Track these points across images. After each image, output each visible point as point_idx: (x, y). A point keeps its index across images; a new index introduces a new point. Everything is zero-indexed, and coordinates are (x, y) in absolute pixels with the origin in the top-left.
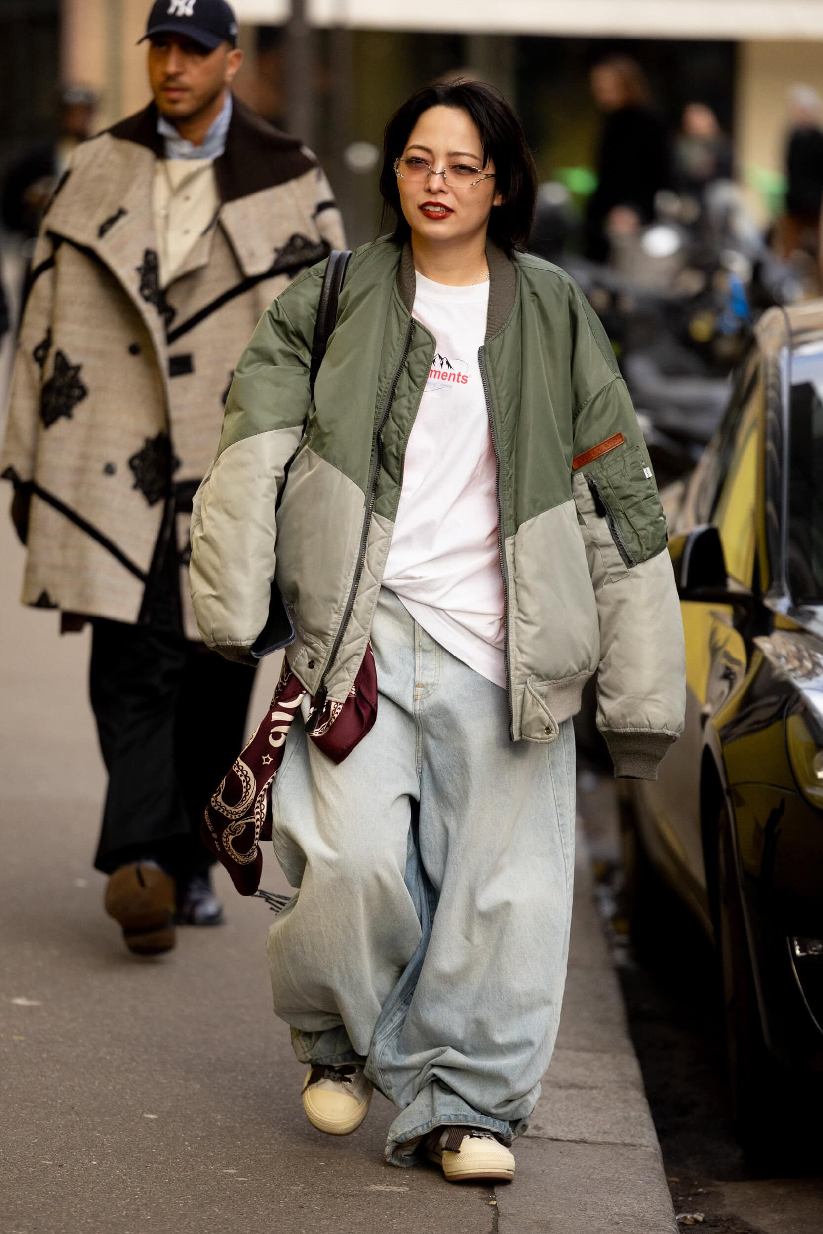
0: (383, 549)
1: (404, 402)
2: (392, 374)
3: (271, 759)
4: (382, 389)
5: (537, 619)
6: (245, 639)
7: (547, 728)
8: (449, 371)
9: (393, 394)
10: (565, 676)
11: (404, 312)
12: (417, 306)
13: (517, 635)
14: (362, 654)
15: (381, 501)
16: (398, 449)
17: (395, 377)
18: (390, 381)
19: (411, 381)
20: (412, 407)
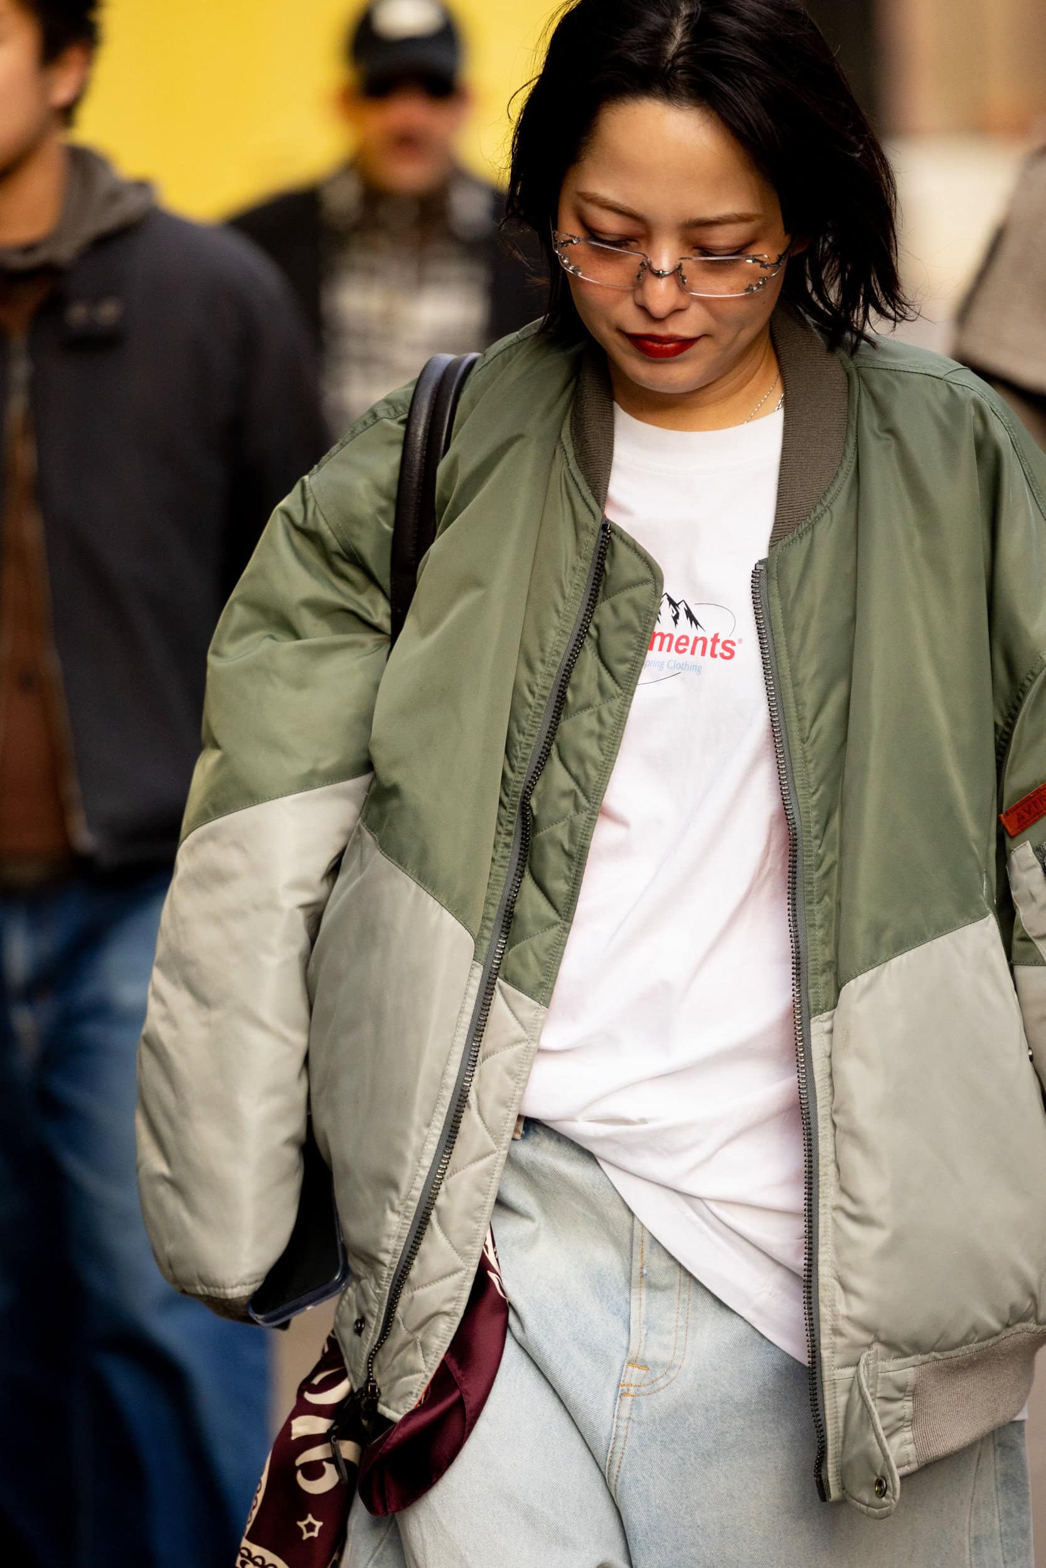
0: (516, 1068)
1: (588, 720)
2: (558, 653)
3: (318, 1524)
4: (535, 689)
5: (879, 1212)
6: (234, 1282)
7: (879, 1483)
8: (692, 632)
9: (561, 699)
10: (965, 1341)
11: (588, 506)
12: (619, 486)
13: (838, 1250)
14: (456, 1314)
15: (519, 955)
16: (572, 833)
17: (566, 662)
18: (554, 671)
19: (604, 673)
20: (607, 732)
